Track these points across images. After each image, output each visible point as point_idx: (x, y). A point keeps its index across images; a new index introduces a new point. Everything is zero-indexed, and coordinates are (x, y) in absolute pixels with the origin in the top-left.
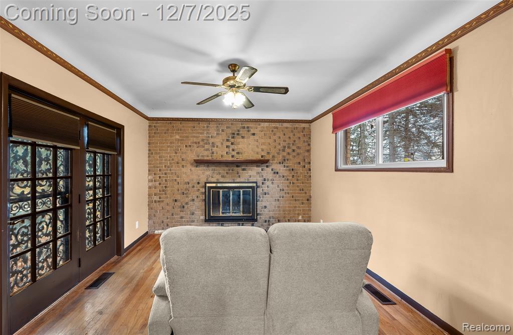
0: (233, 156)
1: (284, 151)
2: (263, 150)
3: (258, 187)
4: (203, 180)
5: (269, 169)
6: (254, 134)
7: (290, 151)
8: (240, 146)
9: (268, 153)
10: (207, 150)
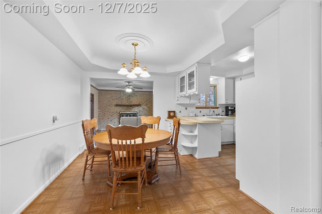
0: (129, 103)
1: (146, 101)
2: (139, 101)
3: (138, 113)
4: (118, 111)
5: (141, 108)
6: (136, 96)
7: (148, 101)
8: (132, 100)
9: (141, 102)
10: (120, 101)
